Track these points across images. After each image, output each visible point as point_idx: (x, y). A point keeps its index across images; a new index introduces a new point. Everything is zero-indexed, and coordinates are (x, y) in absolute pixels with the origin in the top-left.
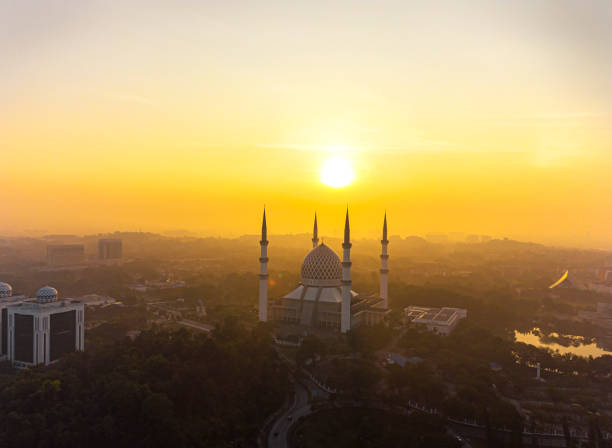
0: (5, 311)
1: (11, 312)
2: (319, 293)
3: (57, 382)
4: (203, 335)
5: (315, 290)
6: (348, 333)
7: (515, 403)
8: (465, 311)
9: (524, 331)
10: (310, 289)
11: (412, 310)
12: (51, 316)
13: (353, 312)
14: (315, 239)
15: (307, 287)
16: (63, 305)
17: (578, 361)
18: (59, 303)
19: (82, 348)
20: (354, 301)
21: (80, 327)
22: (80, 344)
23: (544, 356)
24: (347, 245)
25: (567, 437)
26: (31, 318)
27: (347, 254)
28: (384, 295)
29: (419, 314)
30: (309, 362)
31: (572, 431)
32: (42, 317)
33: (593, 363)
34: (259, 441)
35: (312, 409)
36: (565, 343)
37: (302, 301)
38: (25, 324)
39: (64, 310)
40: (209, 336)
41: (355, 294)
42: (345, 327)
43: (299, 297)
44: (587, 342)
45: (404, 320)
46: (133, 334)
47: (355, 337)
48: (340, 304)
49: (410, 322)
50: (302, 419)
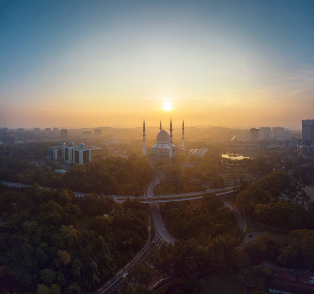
0: (72, 150)
1: (74, 150)
2: (162, 146)
3: (85, 170)
4: (126, 159)
5: (161, 145)
6: (172, 158)
7: (221, 175)
8: (208, 150)
9: (224, 154)
10: (159, 145)
11: (192, 150)
12: (83, 151)
13: (173, 151)
14: (161, 128)
15: (158, 144)
17: (238, 161)
18: (85, 148)
20: (173, 148)
22: (90, 160)
23: (229, 161)
24: (171, 130)
25: (235, 182)
27: (171, 133)
28: (183, 145)
29: (194, 151)
30: (159, 167)
31: (236, 181)
32: (81, 152)
33: (242, 161)
34: (144, 191)
35: (161, 182)
36: (235, 156)
37: (157, 148)
38: (77, 153)
39: (86, 150)
40: (128, 159)
41: (174, 146)
42: (171, 156)
44: (240, 155)
45: (190, 153)
46: (104, 158)
47: (174, 160)
48: (169, 149)
49: (191, 154)
50: (158, 185)
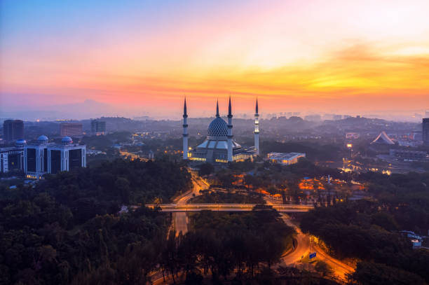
0: (45, 149)
1: (49, 150)
2: (217, 144)
5: (214, 142)
10: (211, 142)
12: (70, 151)
16: (75, 146)
18: (73, 145)
19: (85, 166)
21: (84, 157)
22: (84, 164)
26: (59, 152)
27: (230, 121)
28: (257, 146)
32: (65, 151)
37: (207, 148)
39: (76, 148)
43: (205, 147)
48: (227, 149)
